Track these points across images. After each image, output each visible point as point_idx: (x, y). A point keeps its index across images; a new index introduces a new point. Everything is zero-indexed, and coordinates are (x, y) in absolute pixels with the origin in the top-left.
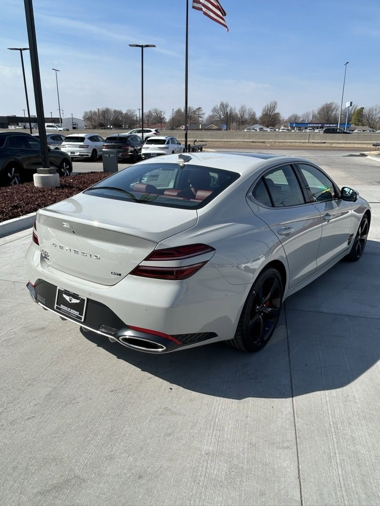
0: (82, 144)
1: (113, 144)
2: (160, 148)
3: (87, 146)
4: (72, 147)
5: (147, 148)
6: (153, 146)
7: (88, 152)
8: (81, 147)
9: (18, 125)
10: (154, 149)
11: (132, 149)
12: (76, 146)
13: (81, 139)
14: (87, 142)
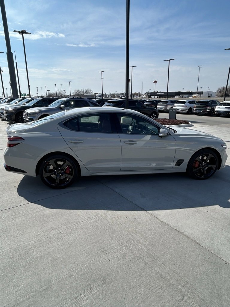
0: (183, 105)
1: (199, 105)
2: (226, 108)
3: (186, 106)
4: (178, 107)
5: (218, 108)
6: (222, 106)
7: (186, 109)
8: (183, 106)
9: (180, 96)
10: (223, 108)
11: (210, 108)
12: (180, 106)
13: (184, 103)
14: (187, 104)
